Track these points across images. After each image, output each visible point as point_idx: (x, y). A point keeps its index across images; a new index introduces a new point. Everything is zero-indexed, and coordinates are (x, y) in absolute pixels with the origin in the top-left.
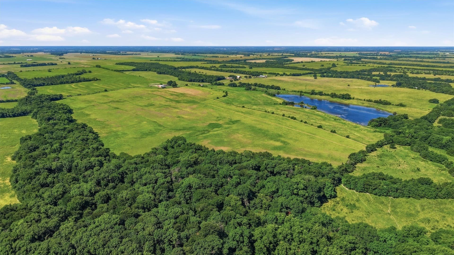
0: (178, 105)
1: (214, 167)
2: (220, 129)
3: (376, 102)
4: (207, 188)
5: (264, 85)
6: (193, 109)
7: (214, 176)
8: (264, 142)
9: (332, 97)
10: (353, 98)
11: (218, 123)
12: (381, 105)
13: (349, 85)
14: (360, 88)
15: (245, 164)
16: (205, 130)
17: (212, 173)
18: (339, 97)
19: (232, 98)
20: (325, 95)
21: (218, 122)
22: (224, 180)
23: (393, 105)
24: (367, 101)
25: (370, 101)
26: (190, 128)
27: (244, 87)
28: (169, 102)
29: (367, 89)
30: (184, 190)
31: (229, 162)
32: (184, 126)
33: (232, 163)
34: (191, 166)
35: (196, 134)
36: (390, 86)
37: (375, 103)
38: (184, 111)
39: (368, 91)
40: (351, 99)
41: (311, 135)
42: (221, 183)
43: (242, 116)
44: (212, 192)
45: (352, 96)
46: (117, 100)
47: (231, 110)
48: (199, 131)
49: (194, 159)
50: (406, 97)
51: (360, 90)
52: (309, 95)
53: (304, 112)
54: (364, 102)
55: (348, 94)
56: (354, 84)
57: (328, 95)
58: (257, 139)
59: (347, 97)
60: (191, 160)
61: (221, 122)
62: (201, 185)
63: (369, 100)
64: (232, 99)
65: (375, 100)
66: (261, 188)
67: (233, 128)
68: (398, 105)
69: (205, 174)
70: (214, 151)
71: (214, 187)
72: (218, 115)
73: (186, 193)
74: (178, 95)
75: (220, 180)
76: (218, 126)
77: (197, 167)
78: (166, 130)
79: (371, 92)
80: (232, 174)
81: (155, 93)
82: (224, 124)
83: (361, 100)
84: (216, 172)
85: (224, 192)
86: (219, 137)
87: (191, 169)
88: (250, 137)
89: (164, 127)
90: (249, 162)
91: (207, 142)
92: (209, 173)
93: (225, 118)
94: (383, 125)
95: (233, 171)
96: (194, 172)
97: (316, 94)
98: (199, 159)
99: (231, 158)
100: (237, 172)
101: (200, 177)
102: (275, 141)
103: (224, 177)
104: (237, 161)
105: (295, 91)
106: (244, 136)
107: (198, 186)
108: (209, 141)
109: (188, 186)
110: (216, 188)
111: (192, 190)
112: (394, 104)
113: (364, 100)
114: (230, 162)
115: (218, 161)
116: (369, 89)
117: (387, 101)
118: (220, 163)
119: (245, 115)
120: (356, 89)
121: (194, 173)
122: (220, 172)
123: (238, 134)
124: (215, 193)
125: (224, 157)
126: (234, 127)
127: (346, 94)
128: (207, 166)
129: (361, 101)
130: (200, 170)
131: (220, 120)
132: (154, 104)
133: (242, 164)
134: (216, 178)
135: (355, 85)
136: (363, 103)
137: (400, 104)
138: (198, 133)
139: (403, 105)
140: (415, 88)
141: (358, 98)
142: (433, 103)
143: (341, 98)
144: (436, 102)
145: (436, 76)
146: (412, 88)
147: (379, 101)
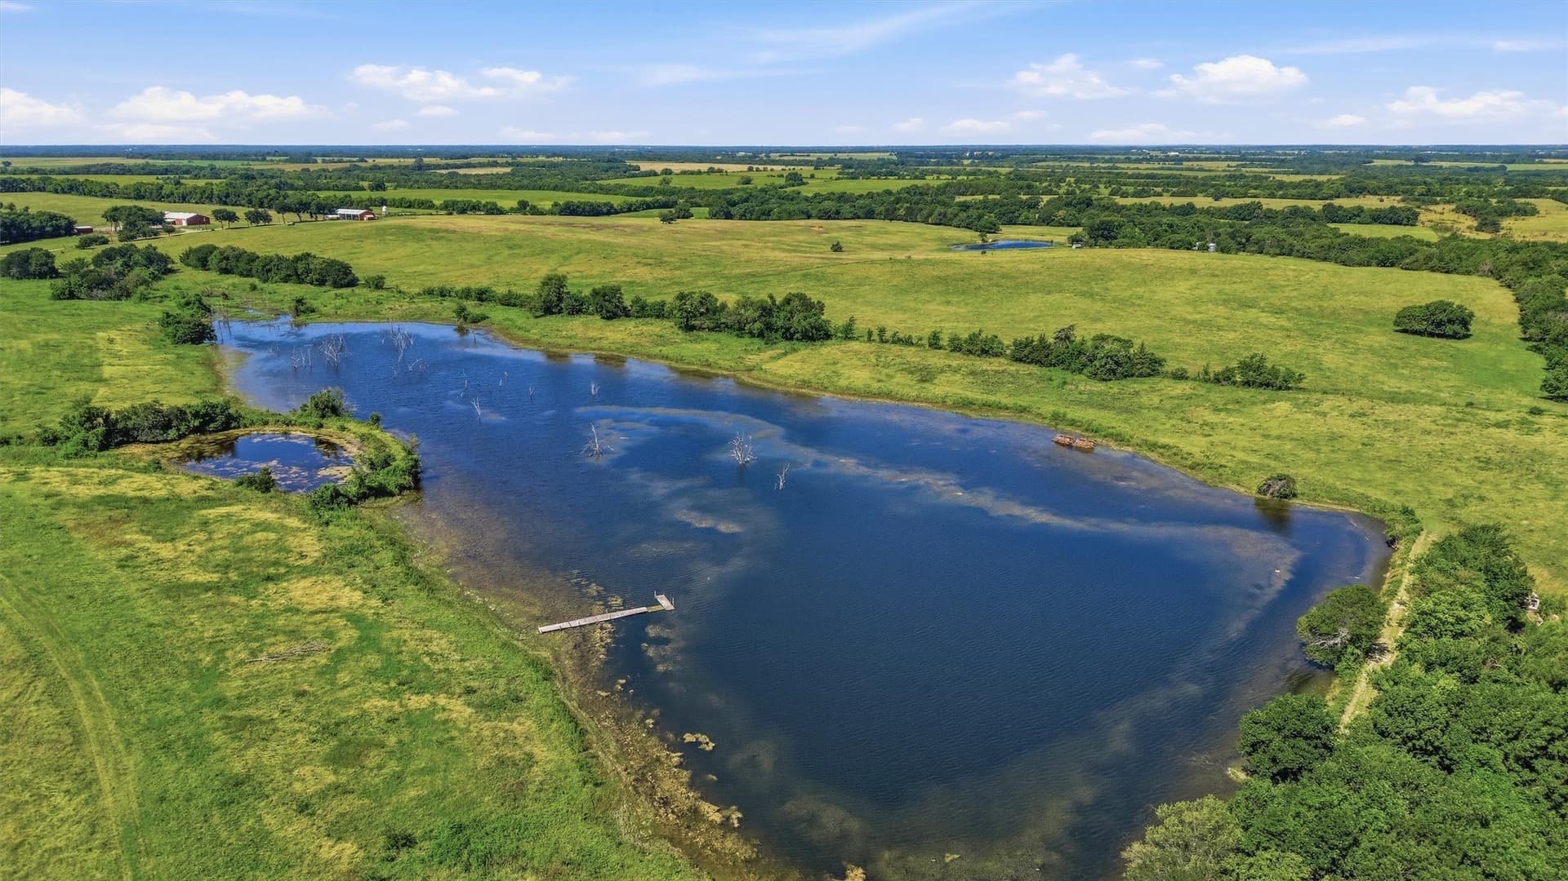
3: (1031, 353)
9: (689, 328)
10: (848, 333)
12: (1086, 385)
13: (837, 248)
14: (902, 256)
20: (642, 310)
23: (1180, 376)
24: (956, 346)
25: (981, 347)
29: (947, 263)
36: (1061, 245)
37: (1024, 369)
39: (951, 271)
40: (828, 336)
45: (835, 315)
50: (1216, 303)
51: (898, 267)
52: (523, 318)
54: (935, 359)
55: (802, 298)
56: (869, 240)
57: (660, 311)
59: (799, 322)
63: (973, 339)
65: (1022, 336)
68: (1223, 379)
79: (972, 276)
83: (908, 342)
97: (578, 307)
112: (1192, 371)
113: (934, 343)
116: (958, 262)
117: (1127, 344)
120: (873, 262)
127: (788, 301)
129: (911, 354)
135: (874, 247)
136: (926, 376)
137: (1245, 366)
139: (1274, 372)
140: (1204, 248)
141: (882, 331)
142: (1432, 335)
143: (752, 334)
144: (1457, 328)
145: (1227, 203)
146: (1189, 247)
147: (1061, 346)
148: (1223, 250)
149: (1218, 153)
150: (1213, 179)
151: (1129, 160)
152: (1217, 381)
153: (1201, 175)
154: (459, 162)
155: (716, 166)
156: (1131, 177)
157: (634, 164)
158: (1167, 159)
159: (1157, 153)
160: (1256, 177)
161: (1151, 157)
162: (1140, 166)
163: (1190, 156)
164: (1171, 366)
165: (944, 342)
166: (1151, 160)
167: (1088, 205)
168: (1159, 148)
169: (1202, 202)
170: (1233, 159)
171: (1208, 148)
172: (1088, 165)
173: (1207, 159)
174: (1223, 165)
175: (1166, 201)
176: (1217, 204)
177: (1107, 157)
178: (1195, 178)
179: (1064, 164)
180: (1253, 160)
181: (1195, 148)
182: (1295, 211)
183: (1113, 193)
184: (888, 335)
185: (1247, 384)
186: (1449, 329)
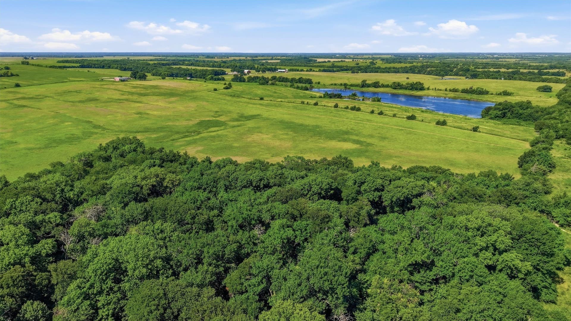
0: (144, 99)
1: (209, 199)
2: (222, 128)
3: (464, 91)
4: (186, 270)
5: (287, 79)
6: (170, 103)
7: (209, 227)
8: (318, 144)
9: (396, 89)
10: (428, 89)
11: (218, 121)
12: (475, 95)
13: (408, 78)
15: (297, 185)
16: (189, 131)
17: (204, 215)
18: (406, 88)
19: (240, 90)
20: (383, 86)
21: (217, 119)
22: (242, 236)
23: (492, 94)
24: (450, 90)
26: (161, 129)
27: (256, 82)
28: (128, 95)
30: (92, 286)
31: (251, 184)
32: (148, 126)
33: (259, 186)
34: (139, 199)
35: (171, 138)
37: (465, 93)
38: (152, 106)
40: (424, 90)
41: (406, 130)
42: (235, 246)
43: (262, 109)
44: (201, 286)
45: (426, 86)
46: (31, 96)
47: (241, 102)
48: (178, 133)
49: (153, 181)
52: (358, 88)
53: (366, 104)
55: (419, 82)
57: (387, 86)
58: (303, 140)
59: (419, 87)
60: (144, 182)
61: (223, 119)
62: (159, 263)
63: (454, 89)
64: (240, 92)
65: (463, 88)
66: (368, 255)
67: (250, 126)
69: (181, 222)
70: (211, 162)
71: (210, 265)
72: (216, 109)
73: (102, 300)
74: (146, 88)
75: (232, 238)
76: (217, 124)
77: (158, 202)
78: (107, 133)
80: (266, 217)
81: (105, 86)
82: (229, 121)
83: (441, 90)
84: (216, 212)
85: (246, 284)
86: (221, 141)
87: (136, 209)
88: (287, 138)
89: (104, 129)
90: (306, 180)
91: (195, 150)
92: (193, 218)
93: (230, 112)
94: (509, 115)
95: (269, 205)
96: (147, 216)
97: (369, 86)
98: (167, 180)
99: (255, 175)
100: (279, 208)
101: (162, 231)
102: (339, 141)
103: (241, 227)
104: (272, 181)
105: (335, 85)
106: (274, 136)
107: (144, 270)
108: (200, 148)
109: (110, 271)
110: (217, 266)
111: (125, 286)
112: (494, 93)
113: (446, 90)
114: (254, 184)
115: (221, 183)
117: (482, 90)
118: (227, 188)
119: (267, 108)
121: (146, 219)
122: (228, 211)
123: (260, 134)
124: (213, 291)
125: (238, 173)
126: (251, 124)
128: (187, 196)
129: (442, 92)
130: (166, 210)
131: (221, 115)
132: (98, 98)
133: (288, 187)
134: (219, 232)
136: (446, 94)
137: (503, 92)
138: (176, 136)
139: (509, 93)
140: (501, 79)
141: (435, 88)
142: (544, 91)
143: (409, 89)
144: (549, 90)
145: (510, 70)
146: (497, 79)
147: (470, 90)
148: (505, 79)
149: (513, 56)
150: (509, 64)
151: (479, 58)
152: (499, 94)
153: (504, 63)
154: (262, 58)
155: (343, 60)
156: (480, 63)
157: (315, 59)
158: (493, 58)
159: (490, 56)
160: (523, 64)
161: (488, 57)
162: (483, 60)
163: (502, 57)
164: (490, 93)
165: (448, 90)
166: (487, 58)
167: (468, 71)
168: (490, 54)
169: (503, 70)
170: (518, 58)
171: (510, 54)
172: (464, 60)
173: (508, 58)
174: (514, 60)
175: (492, 70)
176: (508, 71)
177: (471, 57)
178: (503, 64)
179: (456, 60)
180: (526, 58)
181: (505, 54)
182: (530, 72)
183: (475, 68)
184: (437, 89)
185: (504, 95)
186: (547, 90)
